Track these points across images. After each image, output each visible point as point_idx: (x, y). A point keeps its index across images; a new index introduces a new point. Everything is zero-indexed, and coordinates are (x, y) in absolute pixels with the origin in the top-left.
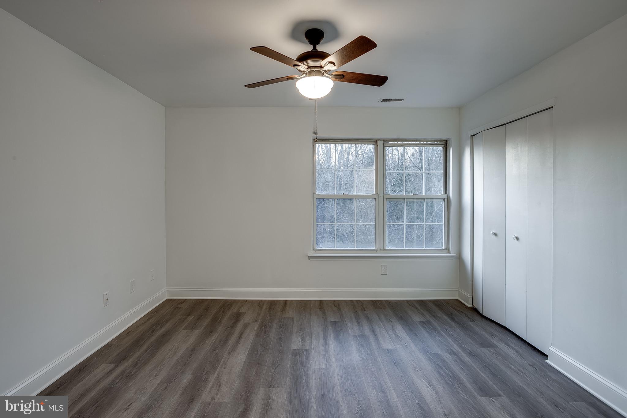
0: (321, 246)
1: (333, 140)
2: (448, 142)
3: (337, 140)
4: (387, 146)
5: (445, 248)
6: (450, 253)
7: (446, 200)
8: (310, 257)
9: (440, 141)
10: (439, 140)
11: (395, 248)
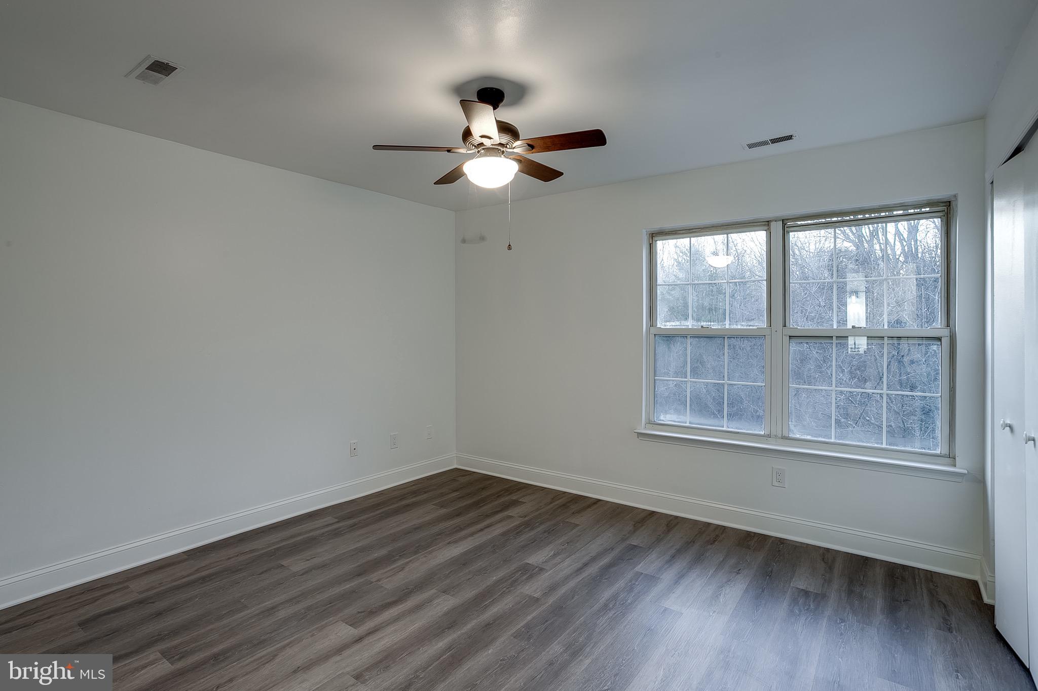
0: (662, 417)
1: (684, 231)
2: (953, 204)
3: (691, 231)
4: (792, 231)
5: (946, 451)
6: (955, 466)
7: (946, 341)
8: (640, 435)
9: (930, 204)
10: (925, 202)
11: (809, 437)
